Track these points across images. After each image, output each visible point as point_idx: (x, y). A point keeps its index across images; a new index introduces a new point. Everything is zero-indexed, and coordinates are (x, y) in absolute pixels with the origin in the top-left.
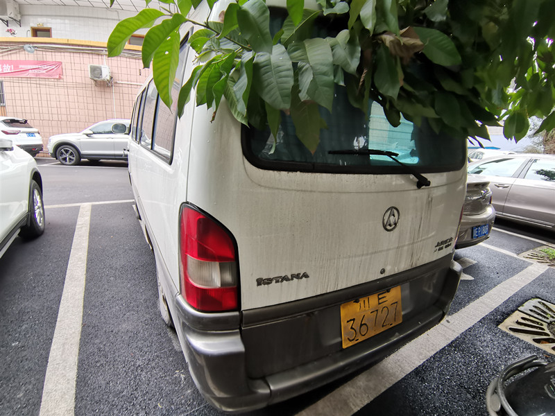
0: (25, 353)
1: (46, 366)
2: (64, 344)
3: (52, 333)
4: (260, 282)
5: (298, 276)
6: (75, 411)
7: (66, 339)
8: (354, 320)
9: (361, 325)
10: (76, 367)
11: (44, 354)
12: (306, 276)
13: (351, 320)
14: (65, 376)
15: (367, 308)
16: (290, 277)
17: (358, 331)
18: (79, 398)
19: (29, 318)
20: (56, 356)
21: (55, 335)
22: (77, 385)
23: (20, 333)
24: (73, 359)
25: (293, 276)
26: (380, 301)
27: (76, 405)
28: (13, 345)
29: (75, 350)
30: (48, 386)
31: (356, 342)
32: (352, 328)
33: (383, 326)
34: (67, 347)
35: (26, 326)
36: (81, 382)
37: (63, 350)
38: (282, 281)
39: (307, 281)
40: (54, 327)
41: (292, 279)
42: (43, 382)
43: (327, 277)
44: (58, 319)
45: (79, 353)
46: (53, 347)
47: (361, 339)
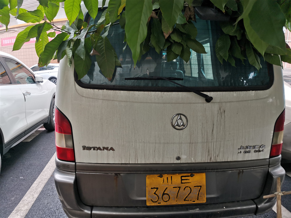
0: (23, 182)
1: (28, 190)
2: (40, 182)
3: (38, 177)
4: (84, 148)
5: (107, 149)
6: (29, 210)
7: (42, 180)
8: (157, 188)
9: (164, 194)
10: (39, 193)
11: (30, 184)
12: (112, 149)
13: (155, 188)
14: (33, 195)
15: (170, 183)
16: (102, 148)
17: (160, 196)
18: (33, 206)
19: (32, 168)
20: (35, 186)
21: (38, 178)
22: (36, 200)
23: (26, 173)
24: (40, 189)
25: (104, 148)
26: (183, 181)
27: (31, 208)
28: (21, 178)
29: (43, 186)
30: (25, 198)
31: (159, 204)
32: (155, 193)
33: (185, 200)
34: (40, 183)
35: (29, 171)
36: (38, 199)
37: (38, 185)
38: (97, 150)
39: (114, 153)
40: (40, 174)
41: (104, 150)
42: (24, 195)
43: (128, 153)
44: (43, 171)
45: (43, 188)
46: (35, 182)
47: (163, 203)
